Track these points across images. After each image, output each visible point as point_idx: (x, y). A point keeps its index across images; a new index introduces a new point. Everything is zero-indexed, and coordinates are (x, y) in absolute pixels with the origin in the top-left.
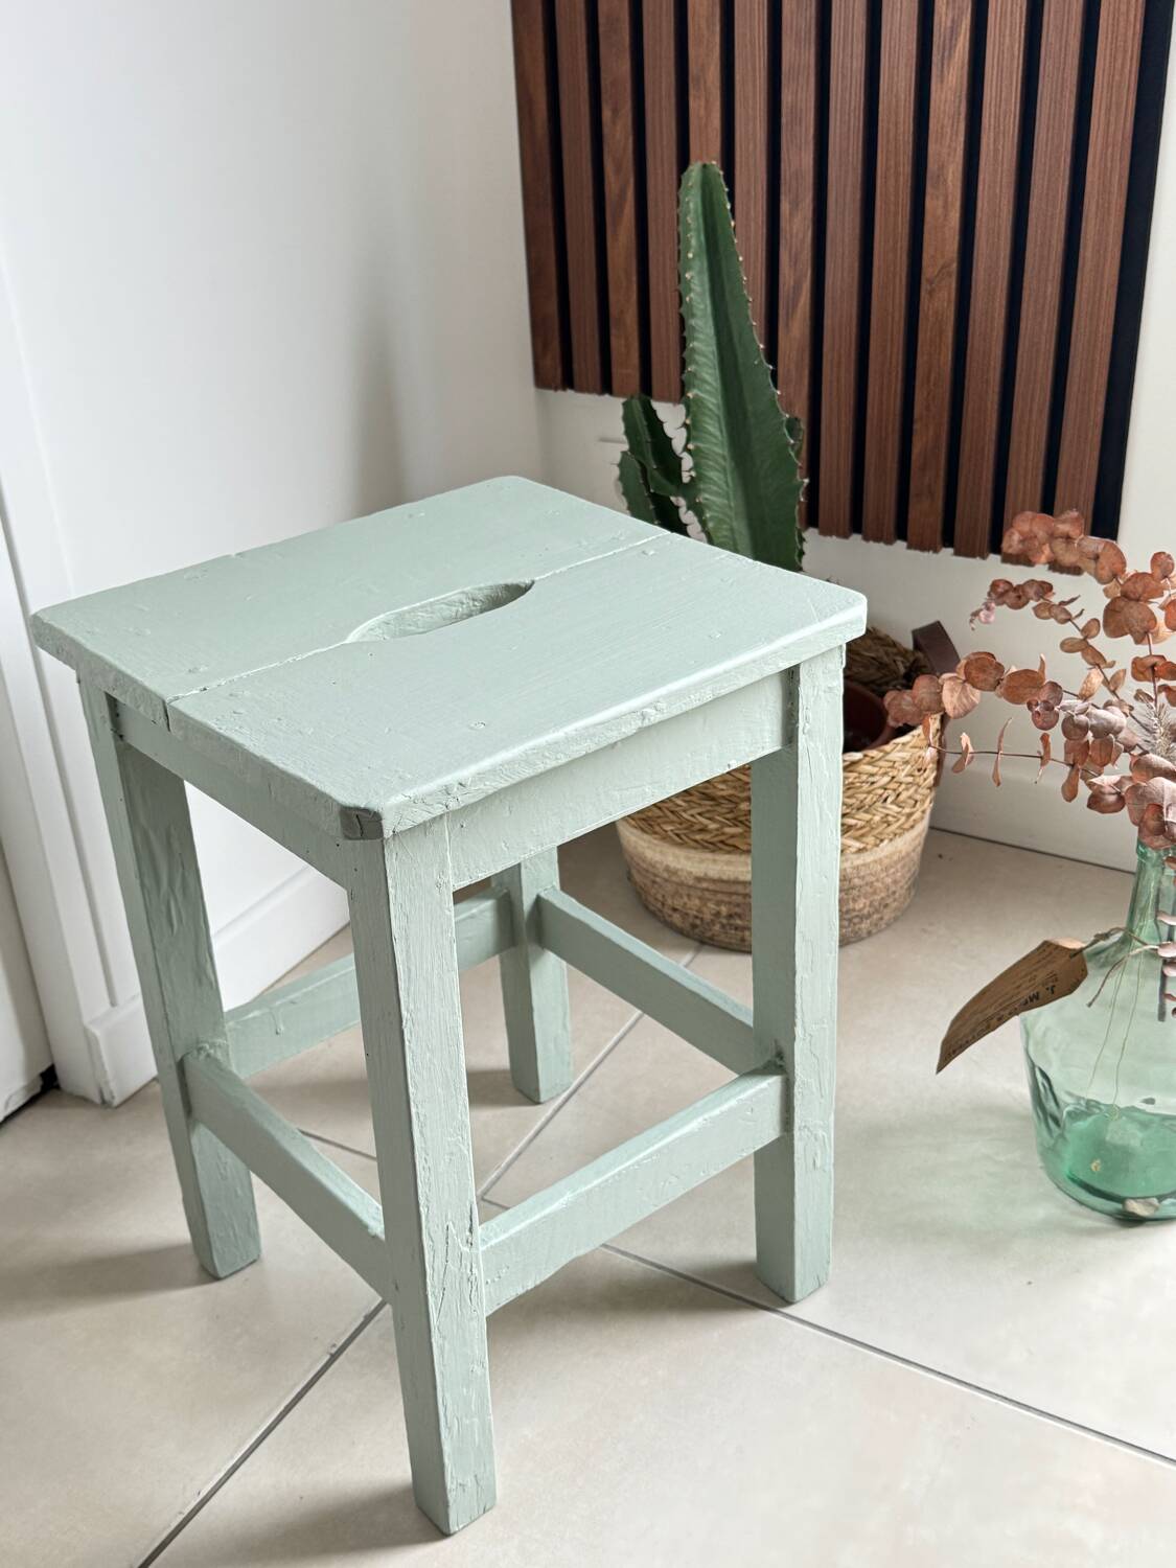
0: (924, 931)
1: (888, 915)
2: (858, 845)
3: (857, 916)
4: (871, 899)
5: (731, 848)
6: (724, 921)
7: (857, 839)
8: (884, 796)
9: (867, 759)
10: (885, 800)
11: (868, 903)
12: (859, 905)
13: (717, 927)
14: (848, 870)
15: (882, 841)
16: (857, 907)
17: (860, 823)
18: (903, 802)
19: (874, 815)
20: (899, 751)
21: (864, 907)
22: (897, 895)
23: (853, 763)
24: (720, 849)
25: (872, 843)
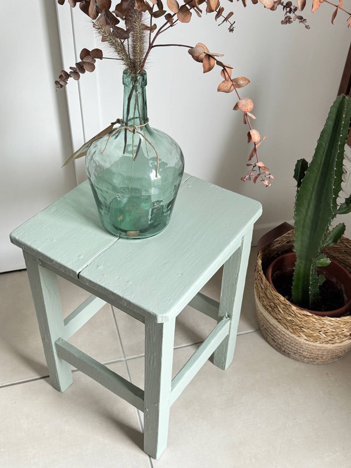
0: (327, 374)
1: (317, 361)
2: (306, 338)
3: (303, 356)
4: (310, 354)
5: (269, 312)
6: (264, 329)
7: (306, 336)
8: (320, 330)
9: (313, 317)
10: (320, 331)
11: (309, 355)
13: (262, 329)
14: (302, 342)
15: (317, 342)
16: (304, 354)
17: (308, 332)
18: (328, 335)
19: (315, 333)
20: (328, 321)
22: (324, 358)
23: (307, 315)
25: (312, 340)
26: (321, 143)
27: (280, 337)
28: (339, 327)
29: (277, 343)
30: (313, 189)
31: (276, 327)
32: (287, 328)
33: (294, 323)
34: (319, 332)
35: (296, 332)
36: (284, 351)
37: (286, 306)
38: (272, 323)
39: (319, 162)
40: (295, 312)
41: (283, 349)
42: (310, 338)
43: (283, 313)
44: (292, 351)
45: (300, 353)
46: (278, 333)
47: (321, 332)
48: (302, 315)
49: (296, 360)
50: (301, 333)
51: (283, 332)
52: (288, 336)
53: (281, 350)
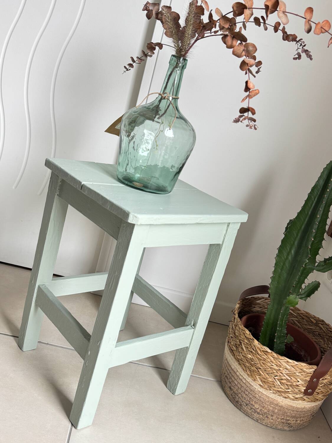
0: (274, 437)
2: (261, 383)
3: (254, 409)
5: (233, 354)
6: (225, 377)
8: (276, 374)
9: (271, 354)
11: (260, 409)
12: (257, 406)
13: (223, 378)
14: (256, 390)
15: (270, 390)
17: (264, 376)
18: (283, 383)
19: (270, 378)
20: (285, 362)
21: (258, 408)
22: (274, 418)
23: (267, 352)
24: (231, 352)
25: (266, 387)
26: (311, 196)
27: (237, 383)
28: (295, 375)
29: (233, 391)
30: (297, 235)
31: (236, 371)
32: (245, 370)
33: (253, 363)
34: (274, 377)
35: (253, 375)
36: (237, 402)
37: (249, 341)
38: (233, 367)
39: (306, 213)
40: (256, 348)
41: (236, 400)
42: (264, 383)
43: (245, 350)
44: (245, 401)
45: (252, 404)
46: (236, 378)
47: (276, 377)
48: (262, 351)
49: (247, 414)
50: (257, 377)
51: (240, 377)
52: (244, 382)
53: (234, 399)
